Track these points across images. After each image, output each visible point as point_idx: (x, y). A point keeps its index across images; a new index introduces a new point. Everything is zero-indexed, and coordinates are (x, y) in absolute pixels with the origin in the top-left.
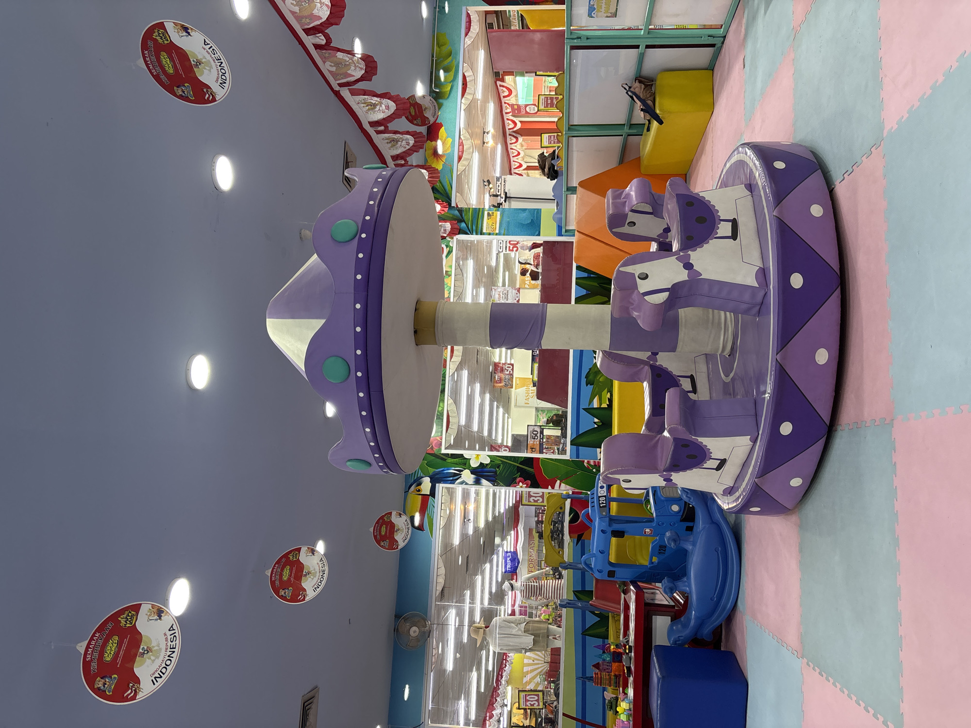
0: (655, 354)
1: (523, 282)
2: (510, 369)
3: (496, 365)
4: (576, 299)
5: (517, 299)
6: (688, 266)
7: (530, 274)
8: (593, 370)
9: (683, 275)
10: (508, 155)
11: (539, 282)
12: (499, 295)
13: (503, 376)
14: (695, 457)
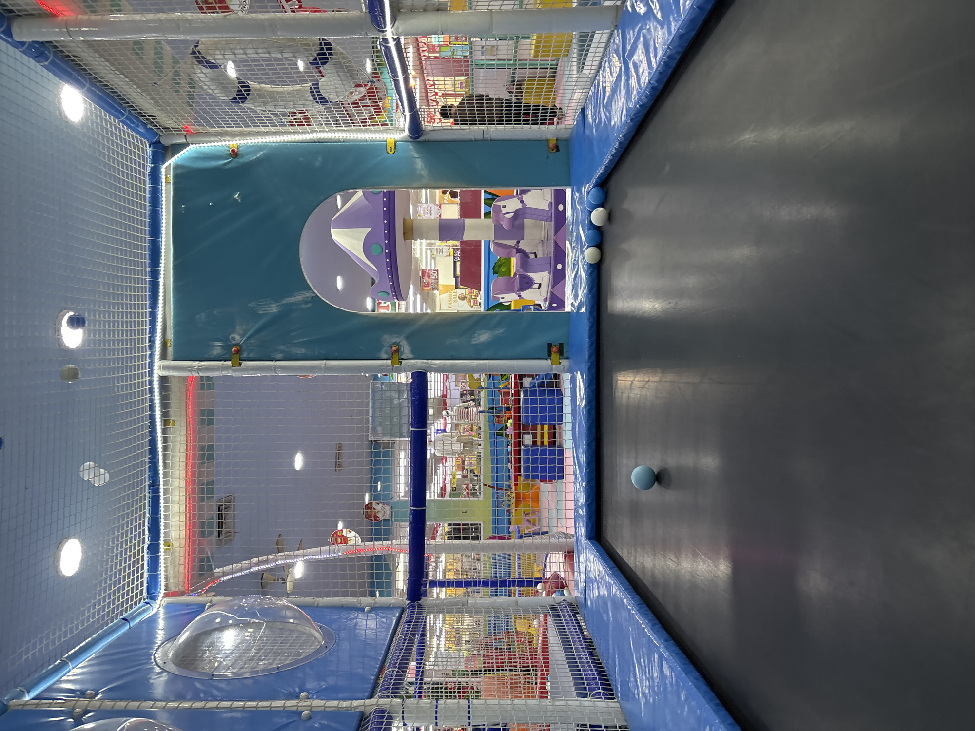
0: (518, 242)
1: (442, 199)
2: (435, 275)
3: (423, 272)
4: (485, 214)
5: (439, 214)
6: (522, 202)
7: (450, 193)
8: (497, 264)
9: (520, 206)
10: (425, 85)
11: (458, 200)
12: (424, 211)
13: (430, 281)
14: (527, 283)
